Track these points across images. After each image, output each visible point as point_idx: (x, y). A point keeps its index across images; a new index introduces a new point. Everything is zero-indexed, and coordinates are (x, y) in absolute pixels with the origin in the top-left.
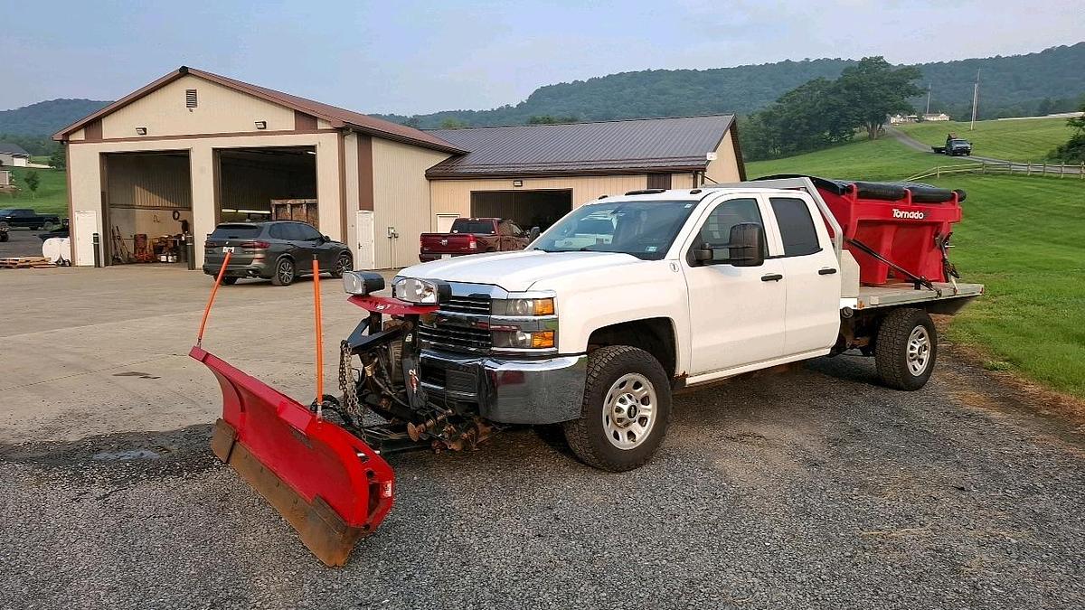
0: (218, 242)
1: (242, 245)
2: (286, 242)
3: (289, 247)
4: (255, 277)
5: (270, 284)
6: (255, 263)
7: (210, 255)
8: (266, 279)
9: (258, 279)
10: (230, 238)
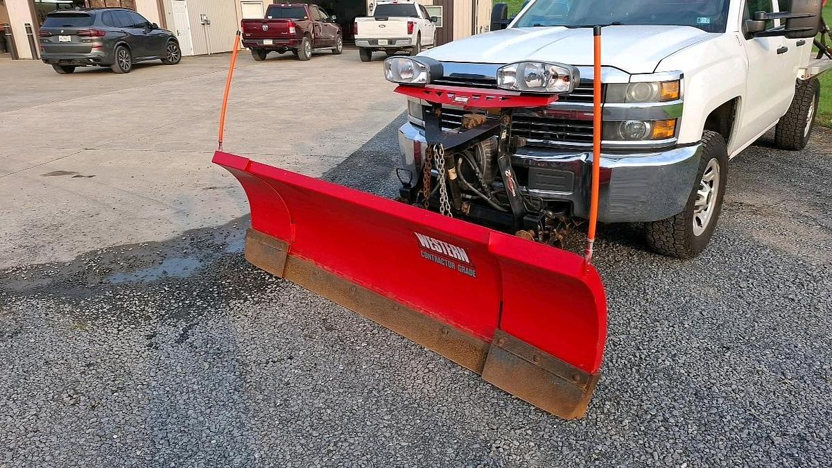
0: (51, 31)
1: (78, 34)
2: (120, 29)
3: (123, 34)
4: (94, 65)
5: (110, 71)
6: (94, 51)
7: (45, 45)
8: (105, 67)
9: (98, 67)
10: (64, 26)
